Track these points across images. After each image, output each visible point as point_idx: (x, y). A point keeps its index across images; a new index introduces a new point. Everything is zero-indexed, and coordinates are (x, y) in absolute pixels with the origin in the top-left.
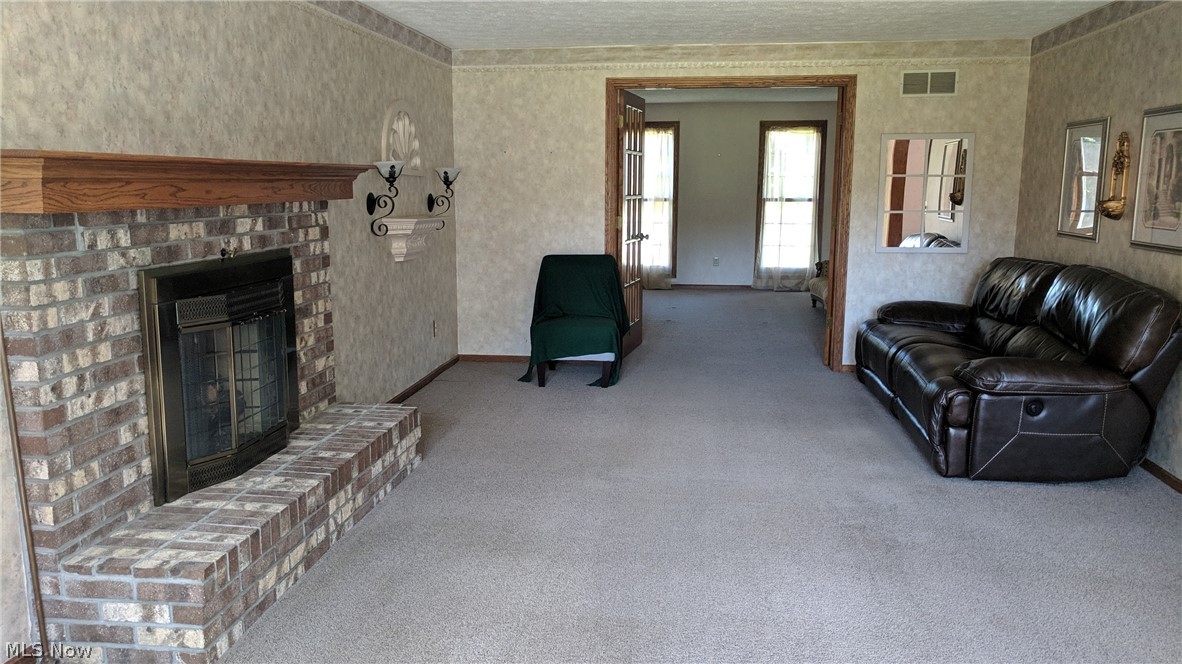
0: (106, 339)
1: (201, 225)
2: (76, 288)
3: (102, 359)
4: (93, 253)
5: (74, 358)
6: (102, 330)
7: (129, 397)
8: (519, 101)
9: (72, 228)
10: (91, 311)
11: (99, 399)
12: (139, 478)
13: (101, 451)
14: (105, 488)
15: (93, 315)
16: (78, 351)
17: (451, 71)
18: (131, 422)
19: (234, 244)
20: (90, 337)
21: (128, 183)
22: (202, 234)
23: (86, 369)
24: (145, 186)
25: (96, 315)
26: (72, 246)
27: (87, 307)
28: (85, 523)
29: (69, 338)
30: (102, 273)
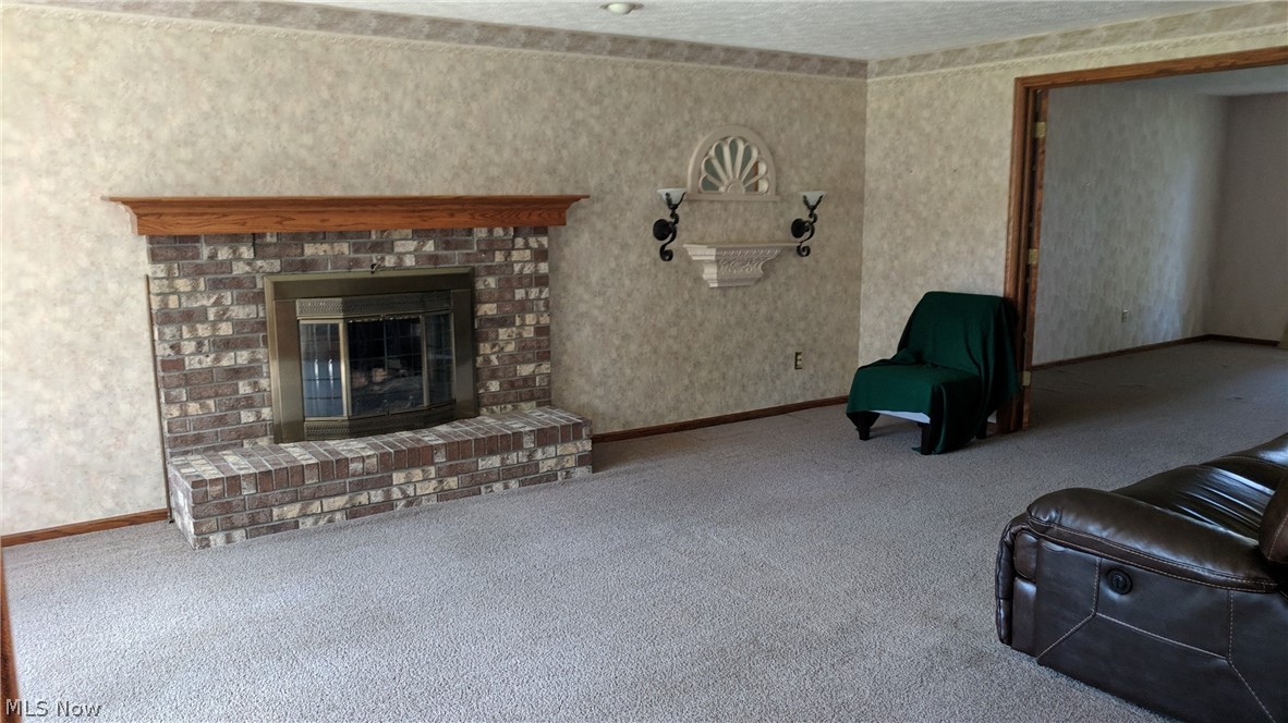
0: (228, 320)
1: (347, 245)
2: (198, 285)
3: (222, 333)
4: (213, 262)
5: (193, 330)
6: (224, 314)
7: (249, 363)
8: (926, 113)
9: (197, 244)
10: (212, 300)
11: (217, 359)
12: (258, 421)
13: (217, 395)
14: (221, 420)
15: (215, 303)
16: (198, 326)
17: (866, 85)
18: (252, 380)
19: (390, 261)
20: (211, 317)
21: (224, 215)
22: (346, 252)
23: (205, 338)
24: (244, 217)
25: (217, 303)
26: (197, 256)
27: (209, 298)
28: (198, 439)
29: (190, 317)
30: (229, 276)
